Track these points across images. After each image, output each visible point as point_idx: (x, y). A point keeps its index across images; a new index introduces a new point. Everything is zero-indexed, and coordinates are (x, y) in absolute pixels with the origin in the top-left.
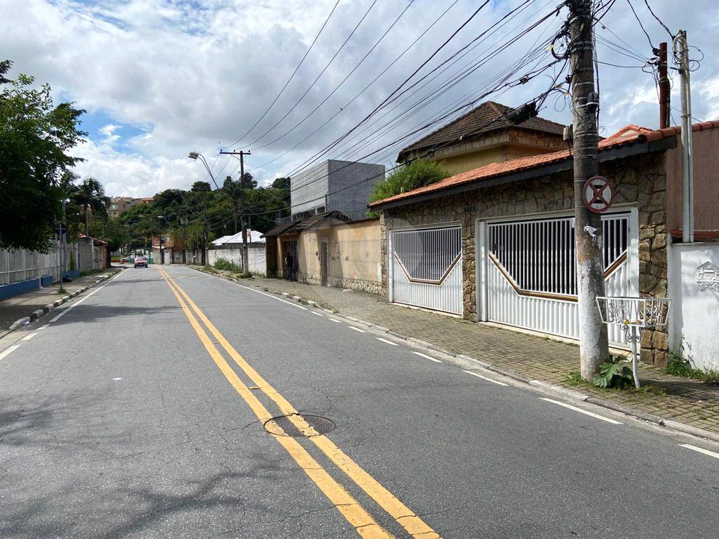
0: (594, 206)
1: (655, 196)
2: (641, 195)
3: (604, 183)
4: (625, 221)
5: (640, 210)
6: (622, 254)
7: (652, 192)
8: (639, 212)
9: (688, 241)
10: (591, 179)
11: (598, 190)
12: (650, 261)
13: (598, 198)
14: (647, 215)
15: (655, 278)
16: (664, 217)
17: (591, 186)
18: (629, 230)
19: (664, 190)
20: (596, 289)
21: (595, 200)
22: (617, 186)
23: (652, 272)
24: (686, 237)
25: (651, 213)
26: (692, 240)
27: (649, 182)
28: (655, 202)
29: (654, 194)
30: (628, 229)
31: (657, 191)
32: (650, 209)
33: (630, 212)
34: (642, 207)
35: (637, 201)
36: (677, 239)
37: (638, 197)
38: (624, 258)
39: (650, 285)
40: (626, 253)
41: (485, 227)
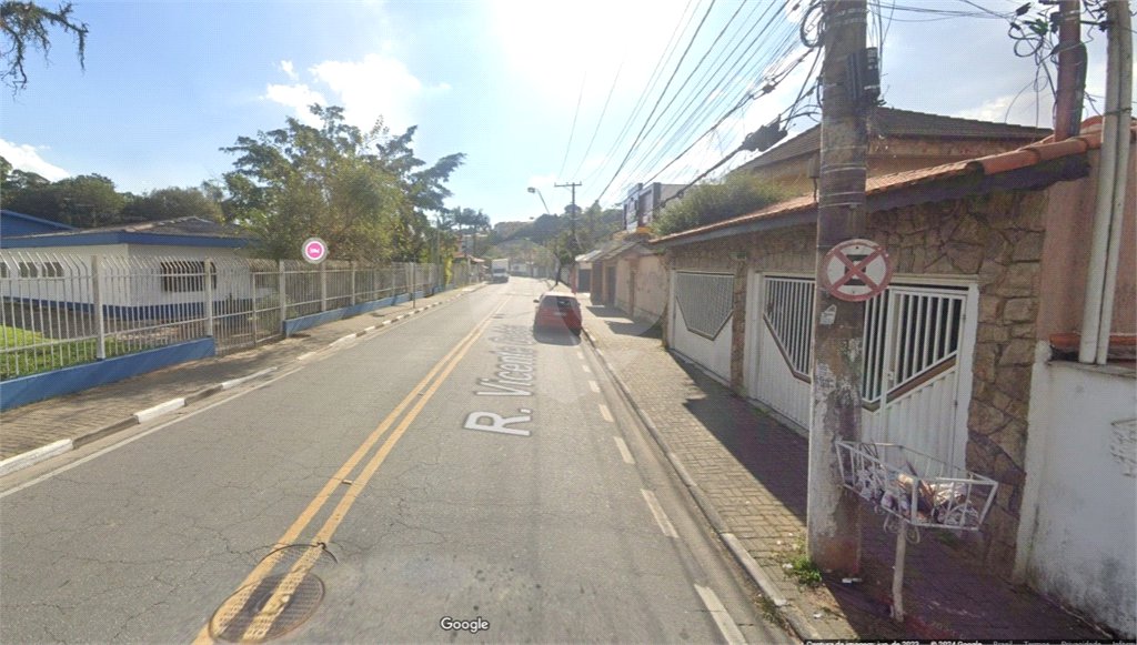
0: (846, 290)
1: (1014, 270)
2: (986, 265)
3: (869, 251)
4: (958, 303)
5: (983, 291)
6: (947, 356)
7: (1009, 261)
8: (981, 293)
9: (1091, 360)
10: (842, 244)
11: (856, 263)
12: (994, 383)
13: (855, 277)
14: (996, 301)
15: (1002, 415)
16: (1034, 310)
17: (840, 256)
18: (964, 318)
19: (1037, 261)
20: (837, 426)
21: (848, 279)
22: (943, 244)
23: (996, 402)
24: (1087, 354)
25: (1005, 299)
26: (1102, 360)
27: (1005, 243)
28: (1012, 281)
29: (1013, 266)
30: (961, 317)
31: (1019, 261)
32: (1001, 291)
33: (966, 289)
34: (986, 286)
35: (977, 273)
36: (1066, 354)
37: (980, 267)
38: (952, 361)
39: (991, 424)
40: (955, 356)
41: (761, 281)
